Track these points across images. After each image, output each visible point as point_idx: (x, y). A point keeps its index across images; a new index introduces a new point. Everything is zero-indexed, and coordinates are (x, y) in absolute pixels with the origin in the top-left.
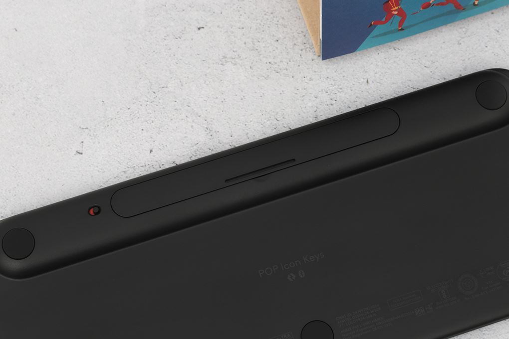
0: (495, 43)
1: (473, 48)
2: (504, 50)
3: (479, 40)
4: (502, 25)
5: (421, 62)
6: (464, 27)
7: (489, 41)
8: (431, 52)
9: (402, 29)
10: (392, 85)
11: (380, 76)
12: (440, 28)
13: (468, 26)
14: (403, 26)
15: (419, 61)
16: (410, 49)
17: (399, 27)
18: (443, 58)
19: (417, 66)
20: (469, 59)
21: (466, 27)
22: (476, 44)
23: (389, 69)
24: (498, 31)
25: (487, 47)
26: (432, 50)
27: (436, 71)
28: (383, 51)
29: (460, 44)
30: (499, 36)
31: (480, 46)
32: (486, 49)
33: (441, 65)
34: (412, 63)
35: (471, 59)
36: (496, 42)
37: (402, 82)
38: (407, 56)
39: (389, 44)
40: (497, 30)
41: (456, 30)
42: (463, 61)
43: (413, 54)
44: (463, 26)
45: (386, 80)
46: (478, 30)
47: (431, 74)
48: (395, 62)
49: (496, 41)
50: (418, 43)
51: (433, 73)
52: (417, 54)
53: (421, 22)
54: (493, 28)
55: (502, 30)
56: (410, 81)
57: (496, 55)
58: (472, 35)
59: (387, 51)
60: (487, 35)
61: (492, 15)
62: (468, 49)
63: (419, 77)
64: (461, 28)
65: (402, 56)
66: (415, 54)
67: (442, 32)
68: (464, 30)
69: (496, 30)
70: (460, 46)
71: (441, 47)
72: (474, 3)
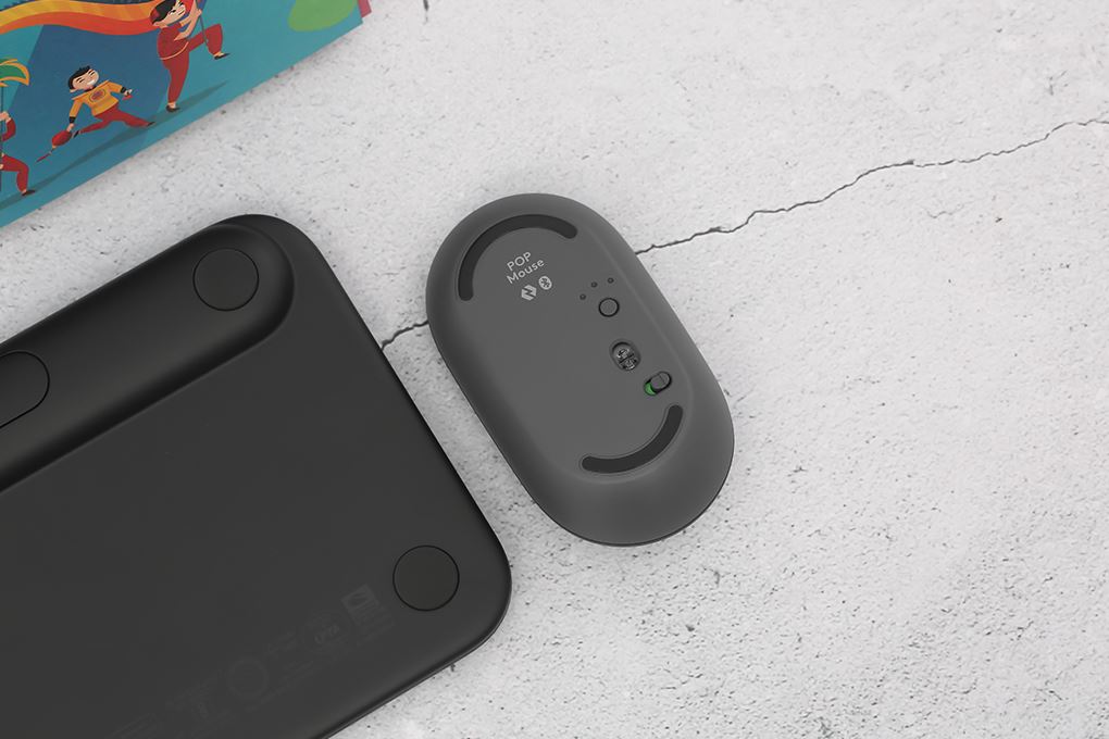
0: (237, 174)
1: (194, 195)
2: (258, 186)
3: (204, 174)
4: (246, 134)
5: (91, 245)
6: (169, 154)
7: (224, 172)
8: (110, 219)
9: (30, 192)
10: (40, 306)
11: (12, 290)
12: (119, 166)
13: (177, 150)
14: (29, 185)
15: (87, 244)
16: (64, 223)
17: (22, 190)
18: (136, 227)
19: (85, 255)
20: (189, 218)
21: (174, 152)
22: (200, 183)
23: (28, 273)
24: (241, 149)
25: (222, 186)
26: (110, 215)
27: (125, 257)
28: (10, 237)
29: (167, 190)
30: (244, 158)
31: (208, 186)
32: (222, 190)
33: (134, 244)
34: (75, 251)
35: (194, 217)
36: (240, 172)
37: (59, 295)
38: (60, 238)
39: (21, 220)
40: (239, 144)
41: (155, 163)
42: (178, 224)
43: (71, 232)
44: (166, 152)
45: (26, 298)
46: (200, 154)
47: (116, 265)
48: (38, 256)
49: (239, 169)
50: (79, 207)
51: (120, 264)
52: (81, 229)
53: (67, 169)
54: (228, 143)
55: (249, 143)
56: (75, 289)
57: (244, 198)
58: (188, 167)
59: (19, 237)
60: (219, 160)
61: (223, 116)
62: (184, 197)
63: (92, 277)
64: (162, 157)
65: (52, 239)
66: (77, 231)
67: (125, 173)
68: (170, 159)
69: (235, 147)
70: (167, 194)
71: (129, 205)
72: (168, 107)
